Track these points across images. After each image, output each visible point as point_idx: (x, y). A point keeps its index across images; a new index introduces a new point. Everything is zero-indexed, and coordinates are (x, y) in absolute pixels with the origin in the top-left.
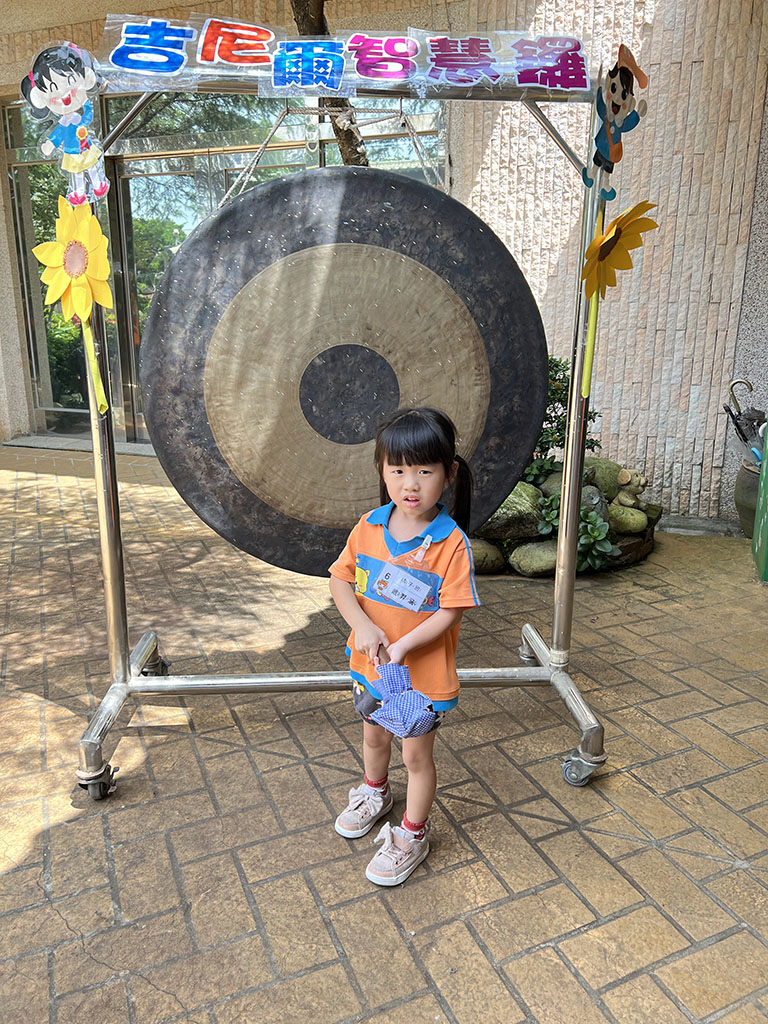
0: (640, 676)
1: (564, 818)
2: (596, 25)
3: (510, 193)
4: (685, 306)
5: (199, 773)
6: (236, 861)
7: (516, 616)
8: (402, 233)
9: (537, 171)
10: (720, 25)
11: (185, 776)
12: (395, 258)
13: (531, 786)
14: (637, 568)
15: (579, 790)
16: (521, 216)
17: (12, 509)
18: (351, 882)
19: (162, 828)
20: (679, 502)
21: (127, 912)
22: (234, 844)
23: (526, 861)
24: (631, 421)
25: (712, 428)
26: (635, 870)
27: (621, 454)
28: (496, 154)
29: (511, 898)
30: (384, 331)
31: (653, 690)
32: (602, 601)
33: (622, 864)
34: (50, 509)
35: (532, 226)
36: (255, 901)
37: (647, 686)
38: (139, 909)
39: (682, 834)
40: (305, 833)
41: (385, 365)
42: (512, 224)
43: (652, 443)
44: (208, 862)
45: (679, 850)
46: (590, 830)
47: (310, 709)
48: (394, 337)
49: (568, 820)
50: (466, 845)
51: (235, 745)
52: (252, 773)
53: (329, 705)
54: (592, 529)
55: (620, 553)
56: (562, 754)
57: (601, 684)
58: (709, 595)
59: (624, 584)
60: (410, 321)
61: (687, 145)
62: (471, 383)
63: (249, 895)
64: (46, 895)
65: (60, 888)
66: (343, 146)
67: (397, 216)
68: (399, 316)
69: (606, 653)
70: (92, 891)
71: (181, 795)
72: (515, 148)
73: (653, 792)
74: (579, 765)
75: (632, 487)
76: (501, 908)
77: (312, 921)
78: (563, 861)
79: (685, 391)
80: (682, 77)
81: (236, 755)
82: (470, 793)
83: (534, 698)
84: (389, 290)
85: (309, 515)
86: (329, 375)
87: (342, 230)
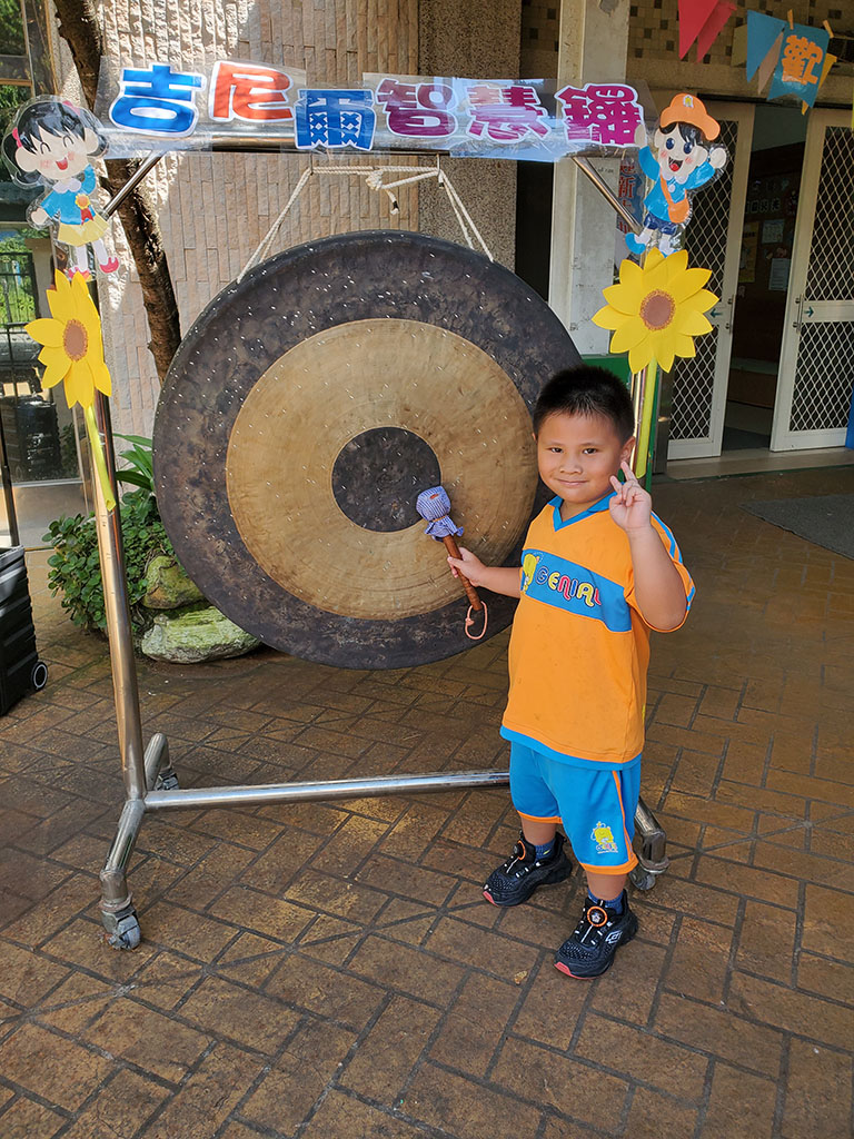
10: (370, 15)
39: (756, 821)
41: (425, 448)
47: (365, 860)
60: (451, 401)
73: (704, 798)
76: (741, 943)
78: (725, 884)
80: (338, 67)
81: (369, 943)
85: (343, 607)
86: (365, 459)
87: (377, 304)
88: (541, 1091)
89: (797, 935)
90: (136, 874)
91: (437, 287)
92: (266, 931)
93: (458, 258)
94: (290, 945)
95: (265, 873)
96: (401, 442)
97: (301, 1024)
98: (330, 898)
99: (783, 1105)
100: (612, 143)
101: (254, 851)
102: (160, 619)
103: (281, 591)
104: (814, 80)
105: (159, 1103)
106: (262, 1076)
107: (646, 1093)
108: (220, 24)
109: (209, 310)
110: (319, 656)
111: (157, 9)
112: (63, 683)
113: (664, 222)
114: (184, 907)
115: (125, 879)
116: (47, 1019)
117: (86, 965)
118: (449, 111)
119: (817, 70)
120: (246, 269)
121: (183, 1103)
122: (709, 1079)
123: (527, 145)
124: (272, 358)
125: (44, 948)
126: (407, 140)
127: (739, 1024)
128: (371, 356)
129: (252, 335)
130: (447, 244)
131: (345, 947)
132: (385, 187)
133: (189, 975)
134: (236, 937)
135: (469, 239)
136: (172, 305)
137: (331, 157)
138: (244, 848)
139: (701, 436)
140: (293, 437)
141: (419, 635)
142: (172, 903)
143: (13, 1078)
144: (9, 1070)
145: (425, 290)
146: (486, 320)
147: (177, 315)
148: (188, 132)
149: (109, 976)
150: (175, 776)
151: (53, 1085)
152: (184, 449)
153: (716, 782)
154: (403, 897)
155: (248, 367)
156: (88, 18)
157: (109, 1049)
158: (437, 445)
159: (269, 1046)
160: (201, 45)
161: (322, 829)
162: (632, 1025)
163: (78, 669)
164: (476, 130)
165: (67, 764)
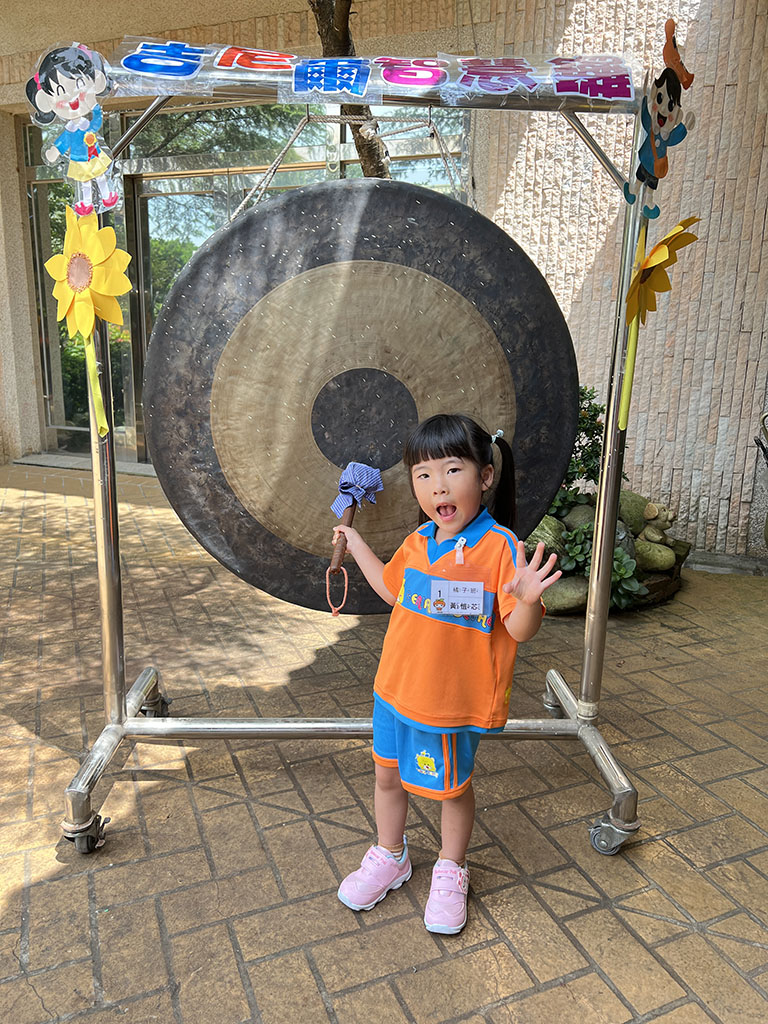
0: (672, 728)
1: (593, 893)
2: (626, 47)
3: (534, 216)
4: (714, 335)
5: (195, 828)
6: (232, 933)
7: (537, 658)
8: (426, 251)
9: (563, 194)
10: (756, 47)
11: (179, 831)
12: (417, 277)
13: (557, 854)
14: (664, 608)
15: (609, 860)
16: (546, 240)
17: (18, 529)
18: (358, 963)
19: (152, 892)
20: (705, 538)
21: (109, 991)
22: (229, 913)
23: (552, 944)
24: (656, 452)
25: (741, 462)
26: (675, 958)
27: (645, 487)
28: (521, 177)
29: (537, 990)
30: (403, 355)
31: (687, 745)
32: (629, 643)
33: (660, 951)
34: (57, 530)
35: (556, 250)
36: (250, 985)
37: (680, 740)
38: (122, 988)
39: (725, 916)
40: (308, 902)
41: (404, 391)
42: (536, 248)
43: (678, 475)
44: (200, 934)
45: (723, 936)
46: (623, 908)
47: (316, 758)
48: (414, 362)
49: (598, 896)
50: (486, 922)
51: (235, 795)
52: (252, 828)
53: (337, 753)
54: (619, 567)
55: (647, 591)
56: (590, 817)
57: (630, 737)
58: (742, 639)
59: (651, 625)
60: (431, 345)
61: (719, 170)
62: (495, 412)
63: (244, 975)
64: (22, 967)
65: (38, 959)
66: (365, 163)
67: (421, 232)
68: (421, 340)
69: (635, 701)
70: (72, 965)
71: (174, 853)
72: (541, 171)
73: (692, 865)
74: (610, 832)
75: (659, 521)
76: (526, 1000)
77: (313, 1010)
78: (593, 945)
79: (713, 423)
80: (715, 100)
81: (236, 808)
82: (489, 859)
83: (558, 750)
84: (411, 311)
87: (363, 247)
96: (381, 383)
113: (650, 176)
158: (415, 389)
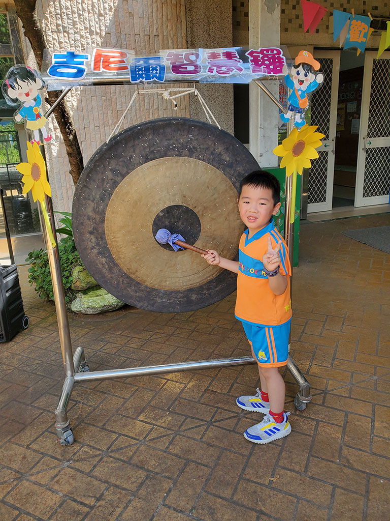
10: (164, 19)
33: (353, 396)
36: (280, 490)
39: (352, 377)
41: (193, 213)
45: (359, 383)
46: (330, 391)
47: (175, 401)
49: (320, 391)
51: (168, 435)
52: (196, 442)
53: (179, 394)
60: (204, 192)
63: (274, 489)
73: (328, 367)
78: (338, 406)
80: (151, 42)
85: (159, 286)
86: (166, 220)
87: (169, 150)
88: (257, 504)
89: (372, 429)
90: (71, 411)
91: (196, 142)
92: (131, 435)
93: (205, 129)
94: (141, 441)
95: (129, 408)
96: (183, 211)
97: (147, 477)
98: (159, 419)
99: (367, 507)
100: (272, 74)
101: (124, 398)
102: (79, 295)
103: (131, 279)
104: (364, 40)
105: (84, 515)
106: (130, 501)
107: (305, 503)
108: (97, 26)
109: (95, 156)
110: (150, 308)
111: (69, 21)
112: (36, 325)
113: (297, 108)
114: (94, 425)
115: (66, 413)
116: (33, 478)
117: (50, 453)
118: (198, 63)
119: (365, 36)
120: (110, 137)
121: (95, 514)
122: (333, 496)
123: (234, 76)
124: (123, 176)
125: (30, 446)
126: (180, 76)
127: (346, 470)
128: (167, 174)
129: (114, 166)
130: (200, 122)
131: (166, 440)
132: (171, 98)
133: (96, 456)
134: (117, 438)
135: (209, 120)
136: (79, 153)
137: (146, 85)
138: (119, 397)
139: (322, 201)
140: (134, 211)
141: (194, 297)
142: (87, 423)
143: (18, 505)
144: (16, 502)
145: (191, 143)
146: (219, 155)
147: (82, 157)
148: (82, 77)
149: (60, 458)
150: (88, 366)
151: (36, 508)
152: (86, 218)
153: (333, 360)
154: (192, 417)
155: (113, 181)
156: (37, 27)
157: (61, 491)
158: (199, 212)
159: (133, 487)
160: (89, 36)
161: (155, 388)
162: (298, 472)
163: (43, 319)
164: (211, 70)
165: (39, 362)
